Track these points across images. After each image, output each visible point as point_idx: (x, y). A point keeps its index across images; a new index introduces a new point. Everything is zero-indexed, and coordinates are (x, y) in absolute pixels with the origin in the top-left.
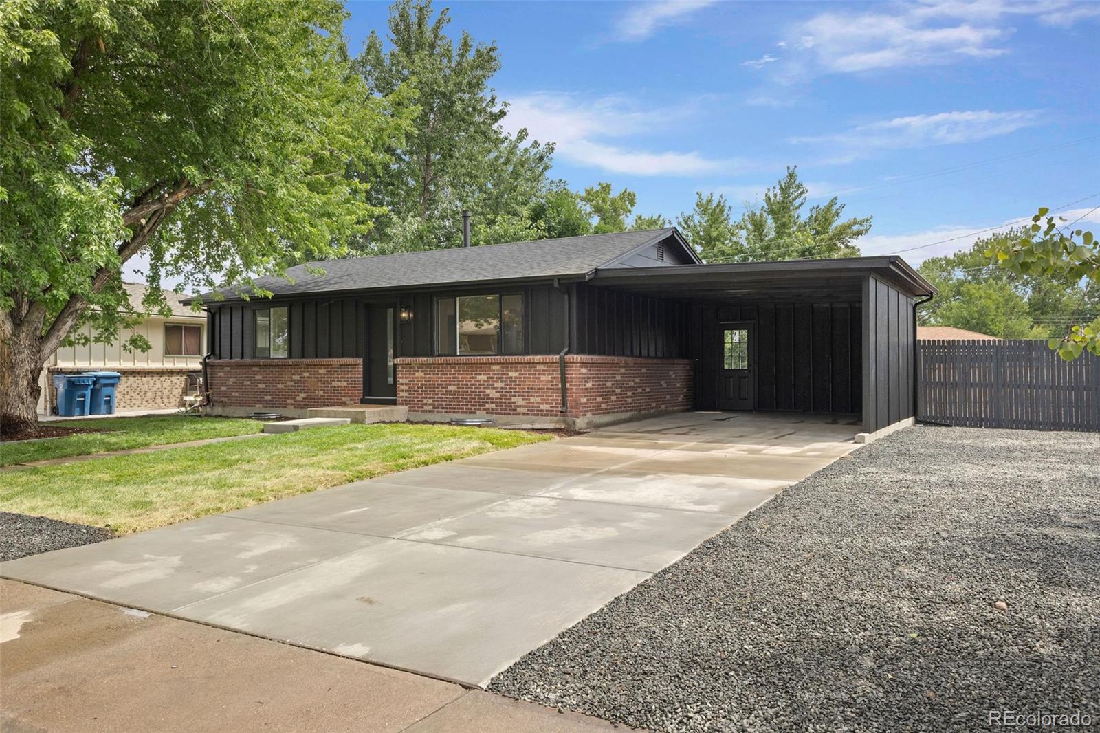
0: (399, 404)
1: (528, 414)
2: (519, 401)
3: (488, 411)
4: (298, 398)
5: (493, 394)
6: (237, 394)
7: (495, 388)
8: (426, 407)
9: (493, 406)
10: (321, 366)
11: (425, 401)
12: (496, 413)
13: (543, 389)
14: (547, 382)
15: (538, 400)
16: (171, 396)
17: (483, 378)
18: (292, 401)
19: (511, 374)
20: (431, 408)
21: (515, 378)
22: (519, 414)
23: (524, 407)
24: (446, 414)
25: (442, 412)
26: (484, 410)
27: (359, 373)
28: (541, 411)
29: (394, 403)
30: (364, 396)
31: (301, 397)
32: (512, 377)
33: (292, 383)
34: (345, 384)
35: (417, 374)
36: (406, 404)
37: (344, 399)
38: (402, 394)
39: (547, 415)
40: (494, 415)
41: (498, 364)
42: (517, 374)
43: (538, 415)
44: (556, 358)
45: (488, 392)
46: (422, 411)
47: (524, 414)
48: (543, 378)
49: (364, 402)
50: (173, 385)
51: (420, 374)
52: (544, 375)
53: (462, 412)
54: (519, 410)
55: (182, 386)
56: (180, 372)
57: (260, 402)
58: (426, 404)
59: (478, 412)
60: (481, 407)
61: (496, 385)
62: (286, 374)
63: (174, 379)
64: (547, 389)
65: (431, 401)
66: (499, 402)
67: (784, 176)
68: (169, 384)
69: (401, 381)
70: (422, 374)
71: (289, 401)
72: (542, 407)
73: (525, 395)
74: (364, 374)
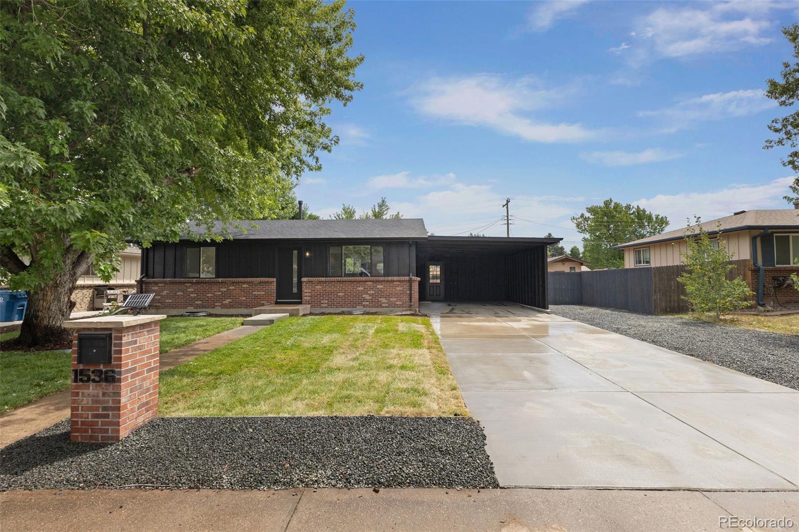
0: (304, 304)
1: (389, 307)
2: (383, 300)
3: (364, 306)
4: (224, 302)
5: (367, 297)
6: (170, 301)
7: (369, 294)
8: (322, 305)
9: (368, 303)
10: (244, 283)
11: (322, 302)
12: (369, 307)
13: (397, 294)
14: (400, 290)
15: (395, 299)
16: (82, 303)
17: (361, 288)
18: (220, 304)
19: (378, 287)
20: (326, 305)
21: (381, 288)
22: (384, 307)
23: (386, 303)
24: (337, 309)
25: (334, 307)
26: (362, 305)
27: (274, 287)
28: (397, 305)
29: (300, 303)
30: (276, 300)
31: (227, 301)
32: (379, 288)
33: (220, 293)
34: (264, 293)
35: (317, 287)
36: (309, 304)
37: (262, 302)
38: (305, 298)
39: (400, 307)
40: (368, 308)
41: (371, 281)
42: (382, 287)
43: (395, 307)
44: (407, 278)
45: (364, 296)
46: (320, 307)
47: (386, 307)
48: (398, 288)
49: (277, 303)
50: (84, 296)
51: (319, 287)
52: (399, 287)
53: (348, 307)
54: (383, 305)
55: (90, 296)
56: (89, 287)
57: (191, 305)
58: (323, 303)
59: (358, 307)
60: (360, 304)
61: (369, 292)
62: (215, 288)
63: (85, 291)
64: (400, 294)
65: (326, 301)
66: (371, 301)
67: (380, 201)
68: (81, 295)
69: (305, 291)
70: (321, 287)
71: (216, 304)
72: (397, 303)
73: (387, 297)
74: (276, 288)
